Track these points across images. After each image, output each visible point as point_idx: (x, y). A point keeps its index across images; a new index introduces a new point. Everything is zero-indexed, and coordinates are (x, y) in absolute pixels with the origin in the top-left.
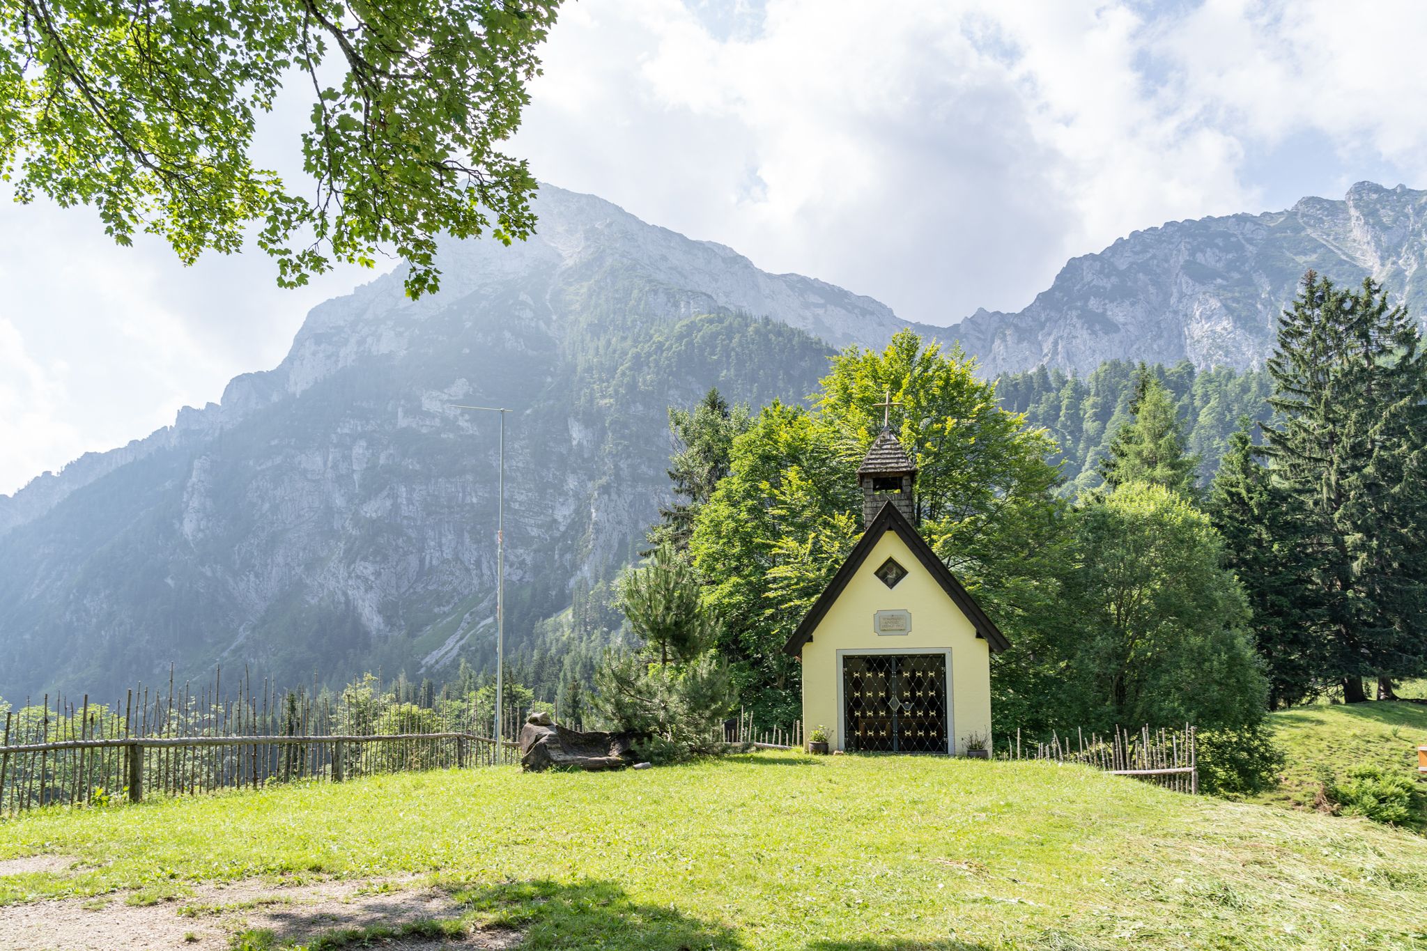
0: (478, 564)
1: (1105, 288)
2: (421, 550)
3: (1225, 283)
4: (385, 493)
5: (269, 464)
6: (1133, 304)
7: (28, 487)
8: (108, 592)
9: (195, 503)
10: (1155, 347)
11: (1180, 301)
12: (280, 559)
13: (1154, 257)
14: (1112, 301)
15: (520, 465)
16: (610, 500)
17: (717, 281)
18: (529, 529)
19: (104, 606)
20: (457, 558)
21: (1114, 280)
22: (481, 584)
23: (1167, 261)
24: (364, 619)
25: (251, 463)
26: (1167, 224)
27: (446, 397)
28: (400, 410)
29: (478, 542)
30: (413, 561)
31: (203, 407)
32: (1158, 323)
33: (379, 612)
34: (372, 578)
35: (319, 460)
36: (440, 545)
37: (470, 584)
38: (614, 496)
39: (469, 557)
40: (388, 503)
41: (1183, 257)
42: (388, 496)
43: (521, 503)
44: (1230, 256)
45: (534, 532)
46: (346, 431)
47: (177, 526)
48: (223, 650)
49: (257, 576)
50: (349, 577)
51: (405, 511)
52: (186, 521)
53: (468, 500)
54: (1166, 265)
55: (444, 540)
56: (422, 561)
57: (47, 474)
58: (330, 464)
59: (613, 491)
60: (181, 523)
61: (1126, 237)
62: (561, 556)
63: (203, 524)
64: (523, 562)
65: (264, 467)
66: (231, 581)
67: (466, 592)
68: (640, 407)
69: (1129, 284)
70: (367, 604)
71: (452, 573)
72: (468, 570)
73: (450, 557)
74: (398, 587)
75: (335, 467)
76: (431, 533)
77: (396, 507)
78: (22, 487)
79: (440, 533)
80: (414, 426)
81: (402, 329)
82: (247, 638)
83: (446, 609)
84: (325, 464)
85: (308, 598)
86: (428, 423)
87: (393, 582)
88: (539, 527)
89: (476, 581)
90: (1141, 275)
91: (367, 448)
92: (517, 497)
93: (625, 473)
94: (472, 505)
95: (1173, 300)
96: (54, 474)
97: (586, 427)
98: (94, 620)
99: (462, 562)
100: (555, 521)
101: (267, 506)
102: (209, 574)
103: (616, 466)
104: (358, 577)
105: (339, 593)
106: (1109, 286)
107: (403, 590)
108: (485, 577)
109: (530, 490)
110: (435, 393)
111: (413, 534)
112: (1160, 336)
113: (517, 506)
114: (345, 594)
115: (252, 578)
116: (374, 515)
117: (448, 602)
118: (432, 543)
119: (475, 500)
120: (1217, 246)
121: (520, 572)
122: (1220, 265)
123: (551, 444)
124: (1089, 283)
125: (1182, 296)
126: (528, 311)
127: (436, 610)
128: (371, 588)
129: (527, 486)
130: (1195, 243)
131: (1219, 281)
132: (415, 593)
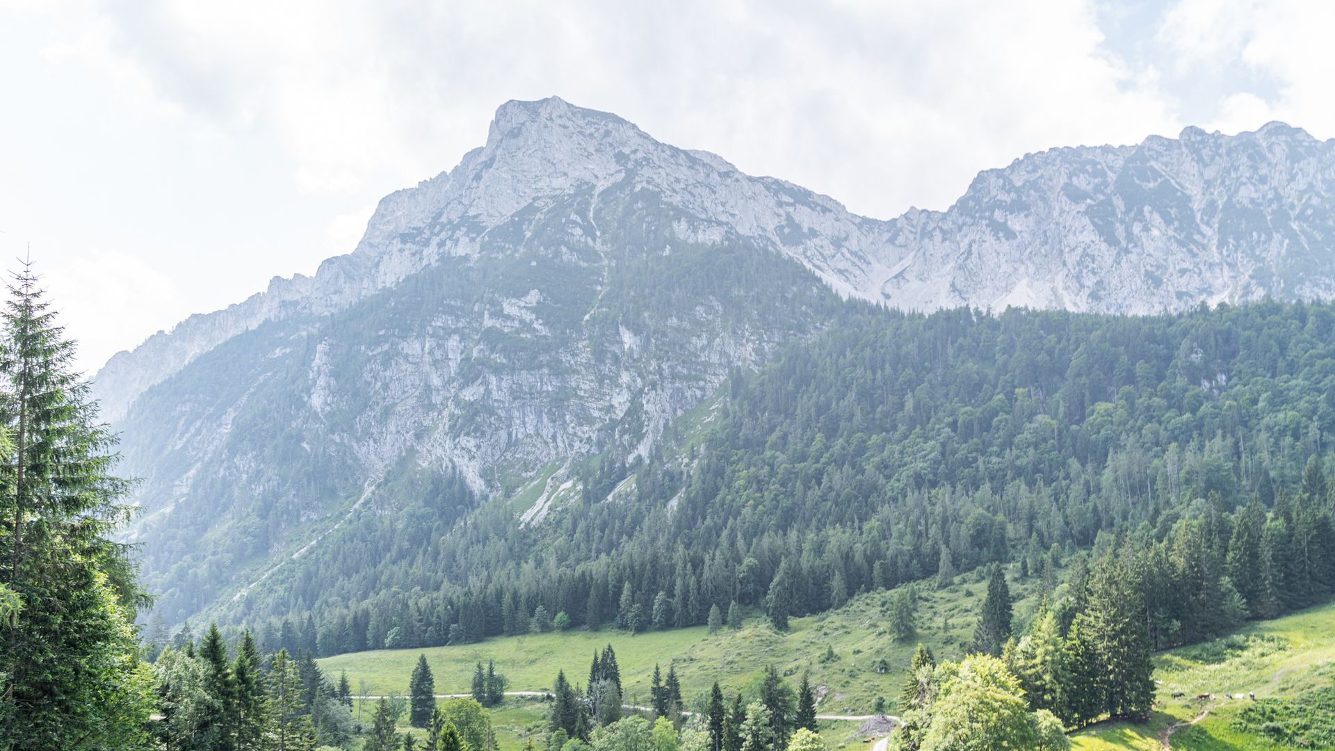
0: (554, 438)
1: (1006, 202)
2: (509, 426)
3: (1093, 203)
4: (479, 381)
5: (379, 350)
6: (1026, 216)
7: (145, 344)
8: (254, 453)
9: (322, 382)
10: (1043, 251)
11: (1060, 215)
12: (392, 428)
13: (1042, 177)
14: (1011, 213)
15: (584, 361)
16: (657, 395)
17: (715, 193)
18: (592, 411)
19: (253, 464)
20: (538, 434)
21: (1013, 195)
22: (557, 454)
23: (1051, 180)
24: (468, 481)
25: (363, 348)
26: (1051, 149)
27: (522, 304)
28: (486, 312)
29: (554, 421)
30: (503, 434)
31: (291, 277)
32: (1045, 232)
33: (481, 477)
34: (474, 450)
35: (418, 346)
36: (524, 423)
37: (549, 454)
38: (659, 392)
39: (547, 433)
40: (482, 389)
41: (1063, 180)
42: (482, 383)
43: (585, 391)
44: (1097, 181)
45: (596, 414)
46: (439, 324)
47: (306, 399)
48: (355, 502)
49: (375, 442)
50: (455, 448)
51: (495, 395)
52: (314, 397)
53: (545, 388)
54: (1051, 184)
55: (527, 419)
56: (510, 435)
57: (161, 332)
58: (427, 349)
59: (658, 387)
60: (309, 397)
61: (1021, 158)
62: (621, 436)
63: (329, 400)
64: (589, 439)
65: (375, 353)
66: (355, 445)
67: (546, 460)
68: (675, 320)
69: (1024, 198)
70: (471, 469)
71: (534, 445)
72: (546, 443)
73: (532, 432)
74: (493, 455)
75: (431, 353)
76: (516, 414)
77: (488, 392)
78: (140, 344)
79: (524, 414)
80: (498, 326)
81: (474, 235)
82: (373, 493)
83: (532, 474)
84: (423, 349)
85: (420, 462)
86: (509, 324)
87: (489, 452)
88: (600, 410)
89: (553, 452)
90: (1032, 192)
91: (460, 342)
92: (582, 386)
93: (666, 372)
94: (548, 392)
95: (1056, 214)
96: (167, 332)
97: (635, 335)
98: (244, 477)
99: (542, 437)
100: (612, 406)
101: (379, 384)
102: (338, 440)
103: (660, 367)
104: (463, 448)
105: (447, 459)
106: (1009, 200)
107: (496, 458)
108: (560, 449)
109: (592, 381)
110: (514, 301)
111: (502, 413)
112: (1046, 243)
113: (582, 393)
114: (451, 461)
115: (371, 442)
116: (472, 399)
117: (533, 469)
118: (518, 422)
119: (550, 388)
120: (1087, 172)
121: (587, 446)
122: (1089, 188)
123: (607, 344)
124: (995, 197)
125: (1062, 212)
126: (578, 229)
127: (524, 475)
128: (474, 457)
129: (590, 378)
130: (1072, 169)
131: (1089, 201)
132: (505, 460)
